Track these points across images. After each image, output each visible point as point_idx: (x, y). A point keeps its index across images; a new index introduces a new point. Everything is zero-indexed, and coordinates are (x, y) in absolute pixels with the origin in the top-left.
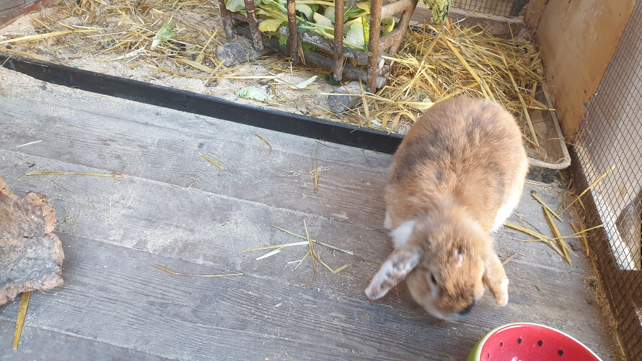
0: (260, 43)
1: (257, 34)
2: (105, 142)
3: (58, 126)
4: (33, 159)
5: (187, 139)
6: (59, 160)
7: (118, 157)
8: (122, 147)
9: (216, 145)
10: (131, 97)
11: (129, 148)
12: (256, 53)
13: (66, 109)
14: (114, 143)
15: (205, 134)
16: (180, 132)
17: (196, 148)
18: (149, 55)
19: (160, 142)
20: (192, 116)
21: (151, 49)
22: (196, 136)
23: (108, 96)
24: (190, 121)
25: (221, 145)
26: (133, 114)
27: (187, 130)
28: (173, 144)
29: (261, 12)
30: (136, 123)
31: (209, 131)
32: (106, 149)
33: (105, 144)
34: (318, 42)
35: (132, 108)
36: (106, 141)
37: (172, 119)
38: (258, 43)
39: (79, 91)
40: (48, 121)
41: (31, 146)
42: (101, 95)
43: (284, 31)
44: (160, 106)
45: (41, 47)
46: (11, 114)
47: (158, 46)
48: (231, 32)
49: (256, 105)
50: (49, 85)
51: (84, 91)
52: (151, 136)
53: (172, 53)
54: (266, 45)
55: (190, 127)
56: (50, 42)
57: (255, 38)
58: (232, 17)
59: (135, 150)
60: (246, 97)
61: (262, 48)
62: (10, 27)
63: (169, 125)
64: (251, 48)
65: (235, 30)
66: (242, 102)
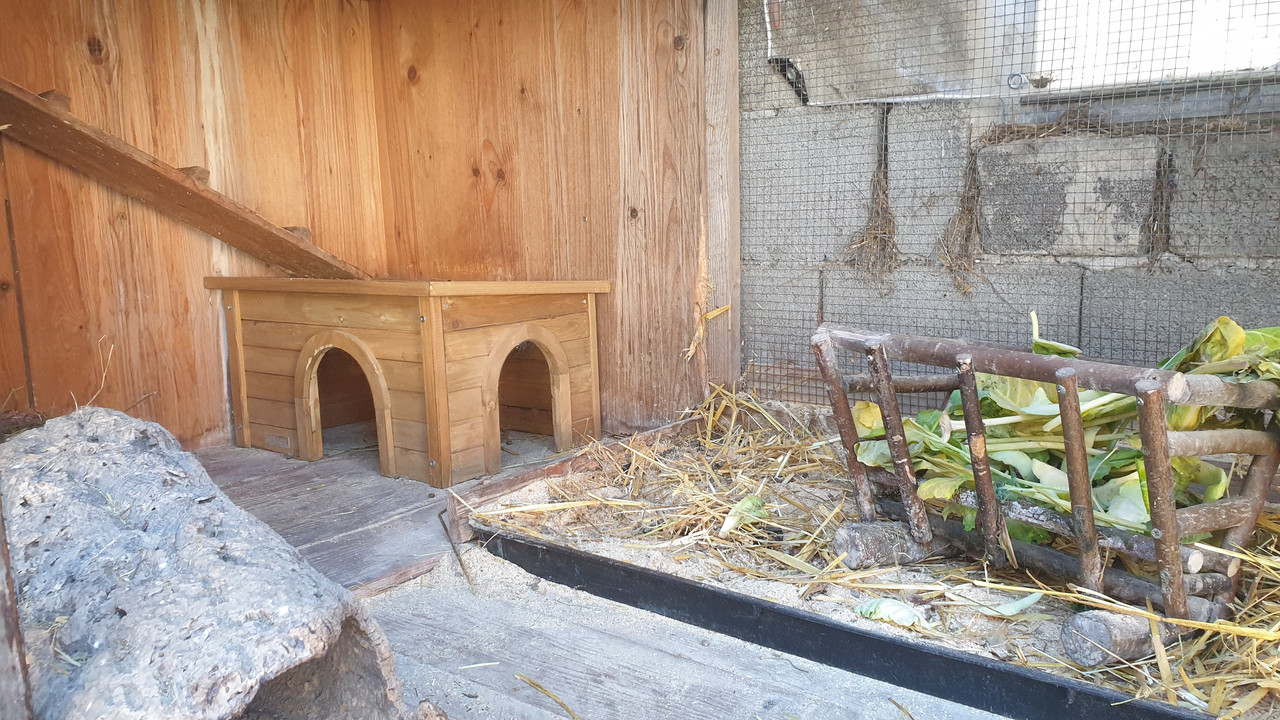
0: (925, 527)
1: (915, 508)
2: (596, 678)
3: (532, 643)
4: (476, 689)
5: (745, 689)
6: (513, 696)
7: (610, 704)
8: (621, 690)
9: (801, 707)
10: (664, 609)
11: (634, 692)
12: (915, 547)
13: (555, 620)
14: (612, 680)
15: (783, 685)
16: (735, 677)
17: (758, 707)
18: (714, 544)
19: (694, 690)
20: (767, 652)
21: (721, 535)
22: (764, 688)
23: (628, 606)
24: (760, 662)
25: (810, 710)
26: (661, 639)
27: (749, 675)
28: (716, 696)
29: (925, 465)
30: (660, 653)
31: (795, 681)
32: (594, 689)
33: (595, 681)
34: (1042, 517)
35: (662, 629)
36: (599, 675)
37: (726, 654)
38: (917, 526)
39: (584, 594)
40: (520, 635)
41: (480, 669)
42: (617, 603)
43: (969, 499)
44: (713, 630)
45: (549, 525)
46: (472, 620)
47: (733, 531)
48: (869, 507)
49: (891, 632)
50: (544, 583)
51: (593, 596)
52: (679, 678)
53: (756, 543)
54: (937, 532)
55: (757, 671)
56: (566, 518)
57: (911, 515)
58: (871, 478)
59: (645, 696)
60: (874, 617)
61: (929, 537)
62: (515, 494)
63: (719, 663)
64: (906, 537)
65: (878, 506)
66: (864, 625)
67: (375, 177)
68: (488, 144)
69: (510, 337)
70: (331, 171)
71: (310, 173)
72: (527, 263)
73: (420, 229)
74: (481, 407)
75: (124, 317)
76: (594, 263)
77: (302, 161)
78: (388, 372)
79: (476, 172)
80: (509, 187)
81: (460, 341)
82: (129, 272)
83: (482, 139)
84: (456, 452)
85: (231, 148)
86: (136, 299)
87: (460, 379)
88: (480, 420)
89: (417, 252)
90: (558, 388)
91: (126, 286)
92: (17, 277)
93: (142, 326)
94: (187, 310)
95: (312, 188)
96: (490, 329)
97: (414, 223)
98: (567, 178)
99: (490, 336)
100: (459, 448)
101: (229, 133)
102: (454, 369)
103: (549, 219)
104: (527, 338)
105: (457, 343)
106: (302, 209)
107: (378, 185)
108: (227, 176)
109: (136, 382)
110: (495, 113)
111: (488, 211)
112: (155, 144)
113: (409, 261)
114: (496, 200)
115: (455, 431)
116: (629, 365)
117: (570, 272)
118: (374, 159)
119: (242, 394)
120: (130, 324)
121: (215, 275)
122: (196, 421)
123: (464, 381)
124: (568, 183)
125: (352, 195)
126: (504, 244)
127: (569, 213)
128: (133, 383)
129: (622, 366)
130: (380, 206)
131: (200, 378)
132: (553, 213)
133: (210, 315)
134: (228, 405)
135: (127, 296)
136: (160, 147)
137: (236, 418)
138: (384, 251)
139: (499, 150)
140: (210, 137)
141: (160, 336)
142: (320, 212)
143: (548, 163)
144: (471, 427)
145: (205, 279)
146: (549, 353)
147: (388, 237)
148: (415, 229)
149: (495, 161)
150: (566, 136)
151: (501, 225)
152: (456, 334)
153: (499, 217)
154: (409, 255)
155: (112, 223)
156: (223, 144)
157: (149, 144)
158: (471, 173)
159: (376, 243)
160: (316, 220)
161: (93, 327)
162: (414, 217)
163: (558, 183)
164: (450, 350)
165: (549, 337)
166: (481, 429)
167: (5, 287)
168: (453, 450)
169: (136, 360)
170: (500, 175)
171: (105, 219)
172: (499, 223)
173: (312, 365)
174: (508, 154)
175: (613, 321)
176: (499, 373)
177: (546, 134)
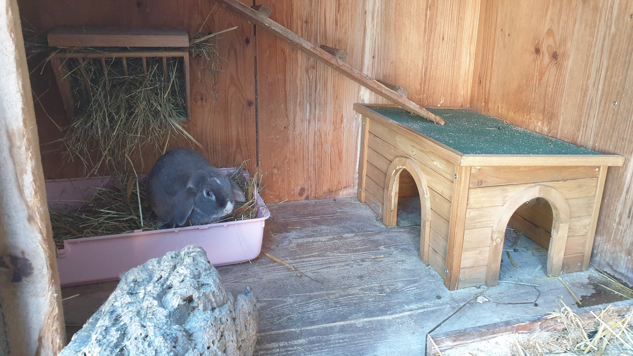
67: (473, 42)
68: (550, 32)
69: (524, 195)
70: (443, 39)
71: (429, 40)
72: (560, 125)
73: (494, 82)
74: (489, 241)
75: (307, 122)
76: (614, 139)
77: (425, 32)
78: (433, 198)
79: (537, 51)
80: (559, 66)
81: (481, 195)
82: (313, 99)
83: (546, 28)
84: (464, 268)
85: (381, 25)
86: (315, 114)
87: (476, 221)
88: (488, 249)
89: (488, 97)
90: (557, 232)
91: (310, 106)
92: (256, 99)
93: (316, 130)
94: (342, 121)
95: (429, 49)
96: (508, 187)
97: (491, 77)
98: (607, 69)
99: (507, 192)
100: (468, 265)
101: (381, 16)
102: (471, 213)
103: (585, 96)
104: (537, 196)
105: (478, 196)
106: (420, 62)
107: (473, 48)
108: (376, 42)
109: (310, 158)
110: (560, 10)
111: (540, 80)
112: (336, 24)
113: (483, 101)
114: (547, 73)
115: (465, 255)
116: (625, 225)
117: (592, 139)
118: (474, 30)
119: (363, 173)
120: (310, 127)
121: (360, 102)
122: (339, 182)
123: (479, 222)
124: (607, 72)
125: (454, 55)
126: (546, 106)
127: (602, 95)
128: (308, 159)
129: (619, 223)
130: (473, 62)
131: (344, 159)
132: (589, 92)
133: (354, 125)
134: (357, 175)
135: (310, 112)
136: (339, 26)
137: (360, 184)
138: (469, 91)
139: (557, 38)
140: (369, 18)
141: (326, 135)
142: (431, 65)
143: (594, 54)
144: (480, 253)
145: (354, 104)
146: (556, 209)
147: (474, 82)
148: (490, 81)
149: (553, 45)
150: (614, 36)
151: (547, 92)
152: (479, 190)
153: (547, 86)
154: (483, 97)
155: (307, 71)
156: (377, 22)
157: (333, 24)
158: (533, 50)
159: (465, 85)
160: (428, 70)
161: (291, 128)
162: (491, 73)
163: (598, 70)
164: (471, 201)
165: (556, 197)
166: (487, 255)
167: (250, 104)
168: (462, 267)
169: (311, 147)
170: (555, 56)
171: (304, 68)
172: (546, 90)
173: (396, 173)
174: (564, 41)
175: (620, 188)
176: (509, 220)
177: (598, 30)
